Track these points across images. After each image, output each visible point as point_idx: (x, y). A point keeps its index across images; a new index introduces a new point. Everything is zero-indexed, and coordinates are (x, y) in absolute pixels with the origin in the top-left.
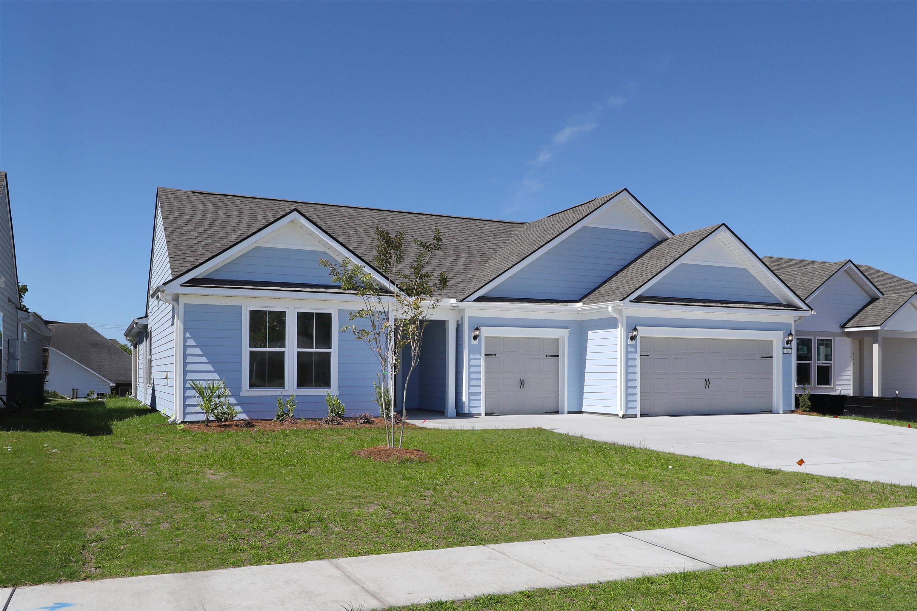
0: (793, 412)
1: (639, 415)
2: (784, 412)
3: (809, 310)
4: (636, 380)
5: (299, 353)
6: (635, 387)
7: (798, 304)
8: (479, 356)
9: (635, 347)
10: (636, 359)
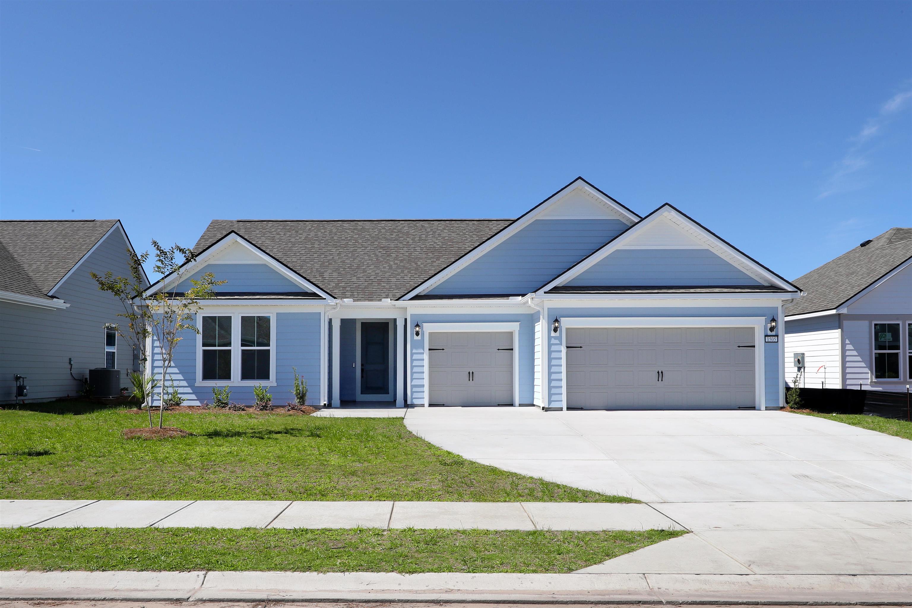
0: (782, 408)
1: (565, 408)
2: (767, 409)
3: (797, 292)
4: (561, 373)
5: (243, 351)
6: (561, 380)
7: (779, 285)
8: (422, 351)
9: (560, 338)
10: (561, 351)
